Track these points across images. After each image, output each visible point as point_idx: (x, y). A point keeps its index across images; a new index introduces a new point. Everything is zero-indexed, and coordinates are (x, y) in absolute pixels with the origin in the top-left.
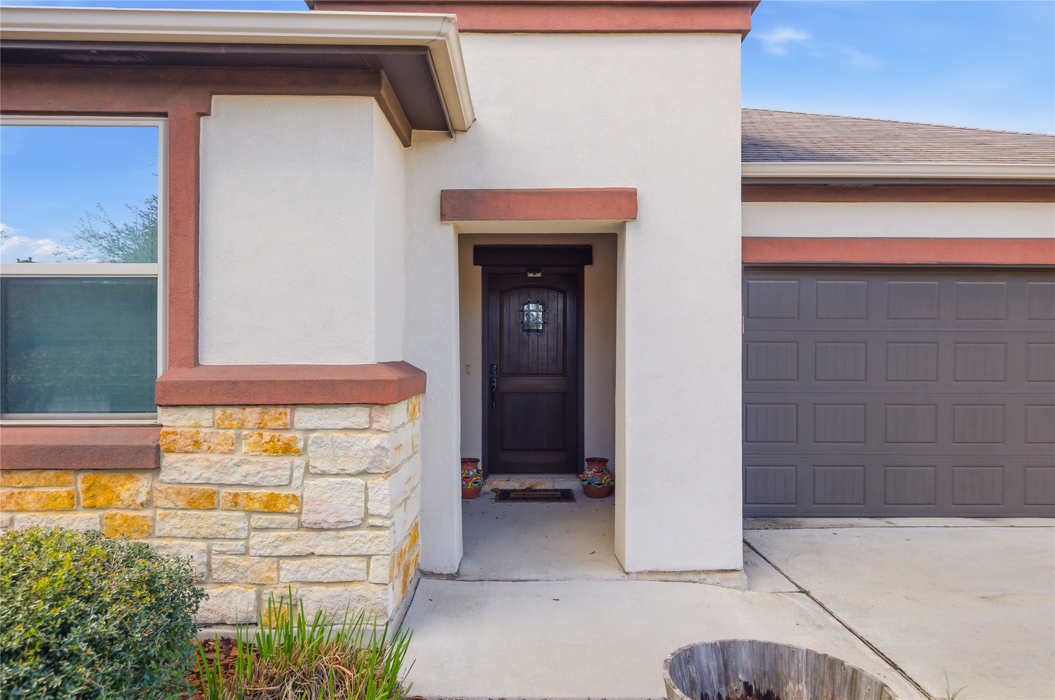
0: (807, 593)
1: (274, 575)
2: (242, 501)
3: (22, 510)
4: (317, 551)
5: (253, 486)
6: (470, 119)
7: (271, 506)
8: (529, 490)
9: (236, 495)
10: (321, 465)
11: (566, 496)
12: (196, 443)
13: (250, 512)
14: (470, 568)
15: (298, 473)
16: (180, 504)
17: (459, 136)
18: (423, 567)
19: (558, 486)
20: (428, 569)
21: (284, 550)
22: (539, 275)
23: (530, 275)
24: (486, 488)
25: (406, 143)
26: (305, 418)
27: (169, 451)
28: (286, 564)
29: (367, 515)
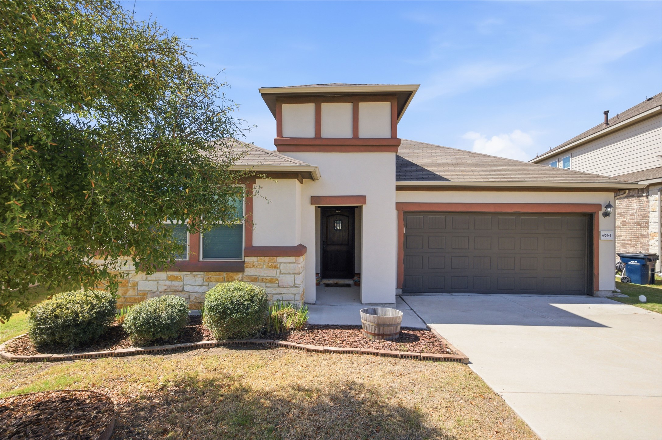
0: (412, 310)
1: (272, 298)
2: (264, 280)
3: (211, 282)
4: (282, 293)
5: (267, 276)
6: (319, 176)
7: (271, 281)
8: (336, 284)
9: (263, 279)
10: (283, 271)
11: (348, 286)
12: (253, 266)
13: (266, 283)
14: (318, 302)
15: (278, 273)
16: (249, 281)
17: (316, 181)
18: (305, 301)
19: (345, 283)
20: (307, 302)
21: (274, 292)
22: (339, 211)
23: (337, 211)
24: (322, 283)
25: (301, 183)
26: (280, 259)
27: (247, 267)
28: (274, 296)
29: (295, 284)
